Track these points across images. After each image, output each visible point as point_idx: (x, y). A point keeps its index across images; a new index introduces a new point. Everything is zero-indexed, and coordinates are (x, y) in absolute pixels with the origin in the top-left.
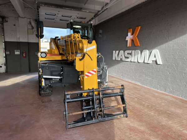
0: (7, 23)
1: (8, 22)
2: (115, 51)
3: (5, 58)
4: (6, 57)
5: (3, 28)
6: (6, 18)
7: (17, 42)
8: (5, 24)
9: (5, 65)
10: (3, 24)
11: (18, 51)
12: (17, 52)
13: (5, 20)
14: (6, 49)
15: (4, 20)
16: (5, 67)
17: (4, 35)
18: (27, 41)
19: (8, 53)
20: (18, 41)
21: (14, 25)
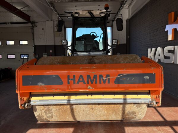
0: (37, 28)
5: (33, 33)
6: (36, 23)
7: (45, 45)
10: (32, 29)
11: (46, 54)
12: (45, 56)
13: (35, 25)
14: (35, 53)
18: (53, 44)
19: (37, 56)
21: (43, 29)
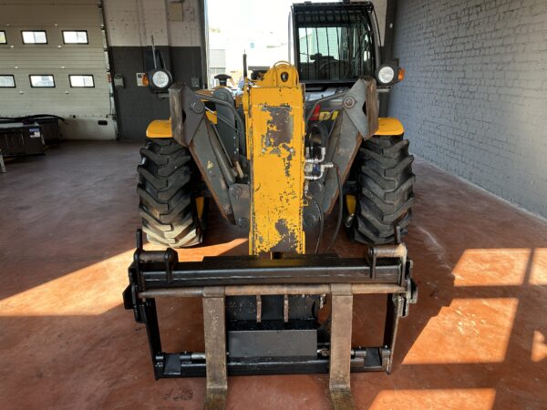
3: (112, 99)
4: (116, 94)
5: (102, 7)
7: (142, 48)
9: (114, 119)
14: (113, 72)
16: (115, 123)
17: (105, 28)
19: (119, 82)
20: (144, 45)
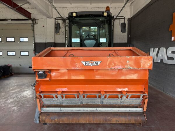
0: (37, 25)
1: (38, 23)
2: (153, 49)
5: (33, 30)
6: (36, 20)
8: (35, 26)
10: (33, 26)
13: (36, 22)
14: (35, 50)
15: (34, 22)
17: (34, 37)
18: (54, 42)
20: (46, 42)
21: (43, 26)
